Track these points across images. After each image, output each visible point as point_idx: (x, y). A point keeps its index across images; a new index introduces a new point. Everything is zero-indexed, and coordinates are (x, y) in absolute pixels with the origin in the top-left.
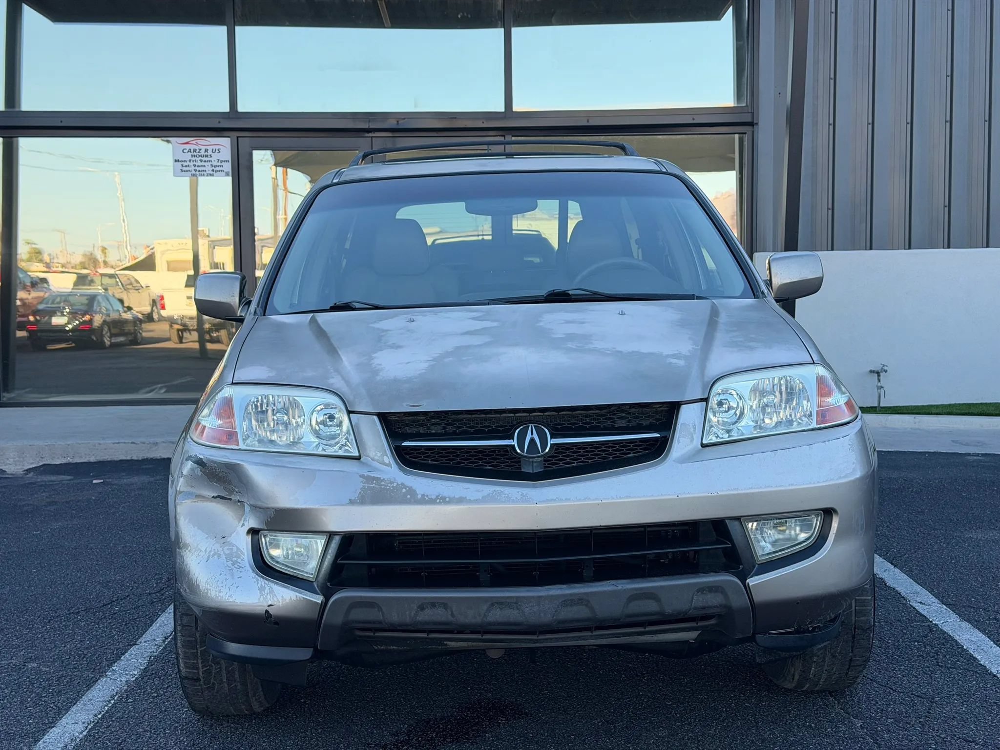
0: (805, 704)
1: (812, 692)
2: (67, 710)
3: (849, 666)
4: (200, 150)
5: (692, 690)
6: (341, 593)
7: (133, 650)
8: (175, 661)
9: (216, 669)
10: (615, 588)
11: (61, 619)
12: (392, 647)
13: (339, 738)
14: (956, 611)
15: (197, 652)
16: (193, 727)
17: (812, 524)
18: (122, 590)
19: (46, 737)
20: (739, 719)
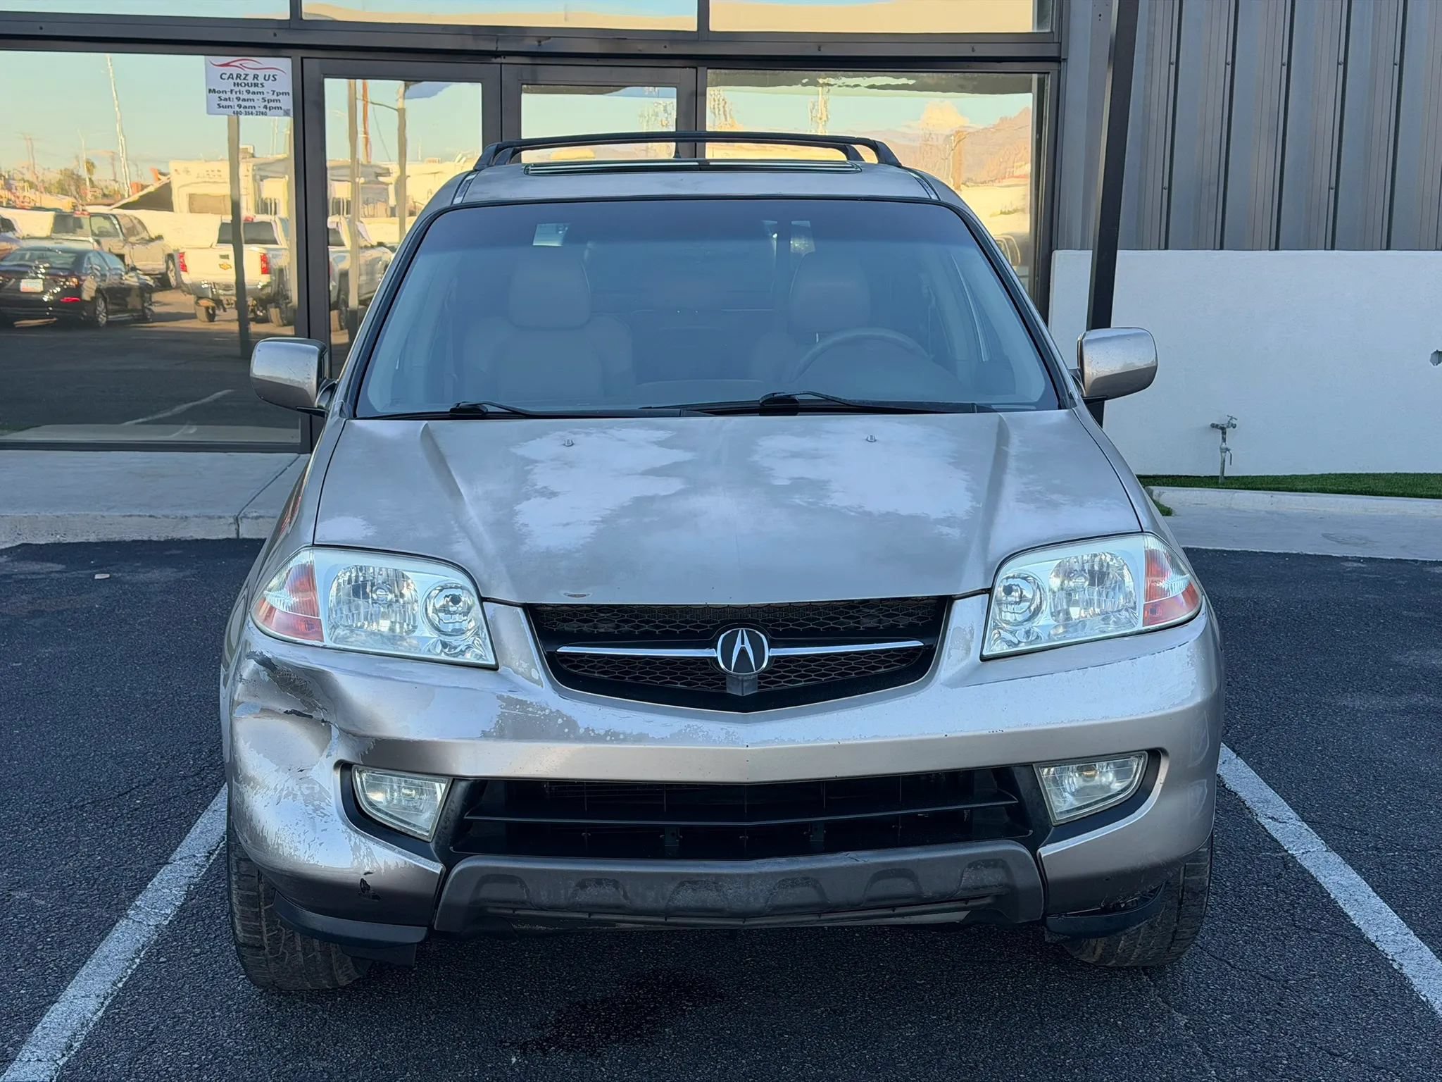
0: (1109, 987)
1: (1119, 969)
2: (74, 974)
3: (1173, 939)
4: (247, 75)
5: (953, 961)
6: (469, 861)
7: (164, 873)
8: (226, 893)
9: (286, 934)
10: (856, 863)
11: (59, 818)
12: (538, 927)
13: (460, 1030)
14: (1322, 835)
15: (260, 912)
16: (253, 1007)
17: (1132, 769)
18: (144, 770)
19: (45, 1019)
20: (1017, 1011)
